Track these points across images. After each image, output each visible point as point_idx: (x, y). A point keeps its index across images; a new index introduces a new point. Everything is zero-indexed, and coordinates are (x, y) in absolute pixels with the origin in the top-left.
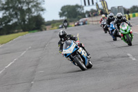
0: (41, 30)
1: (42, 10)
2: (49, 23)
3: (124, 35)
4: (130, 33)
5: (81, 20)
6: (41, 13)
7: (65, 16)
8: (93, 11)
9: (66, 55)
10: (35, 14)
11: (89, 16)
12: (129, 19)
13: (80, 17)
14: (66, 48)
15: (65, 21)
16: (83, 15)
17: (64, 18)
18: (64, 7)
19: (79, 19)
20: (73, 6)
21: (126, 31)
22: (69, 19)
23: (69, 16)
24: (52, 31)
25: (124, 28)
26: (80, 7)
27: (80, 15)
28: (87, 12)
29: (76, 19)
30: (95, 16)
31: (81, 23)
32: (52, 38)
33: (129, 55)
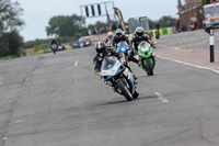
0: (19, 56)
1: (20, 24)
2: (31, 45)
3: (143, 59)
4: (152, 57)
5: (81, 40)
6: (18, 28)
7: (56, 32)
8: (99, 25)
9: (105, 77)
10: (9, 30)
11: (94, 33)
12: (157, 37)
13: (79, 34)
14: (106, 68)
15: (54, 42)
16: (85, 32)
17: (54, 36)
18: (55, 18)
19: (78, 37)
20: (68, 17)
21: (146, 53)
22: (61, 38)
23: (61, 33)
24: (36, 57)
25: (144, 50)
26: (79, 19)
27: (80, 31)
28: (91, 27)
29: (72, 38)
30: (103, 32)
31: (82, 45)
32: (36, 68)
33: (157, 94)
